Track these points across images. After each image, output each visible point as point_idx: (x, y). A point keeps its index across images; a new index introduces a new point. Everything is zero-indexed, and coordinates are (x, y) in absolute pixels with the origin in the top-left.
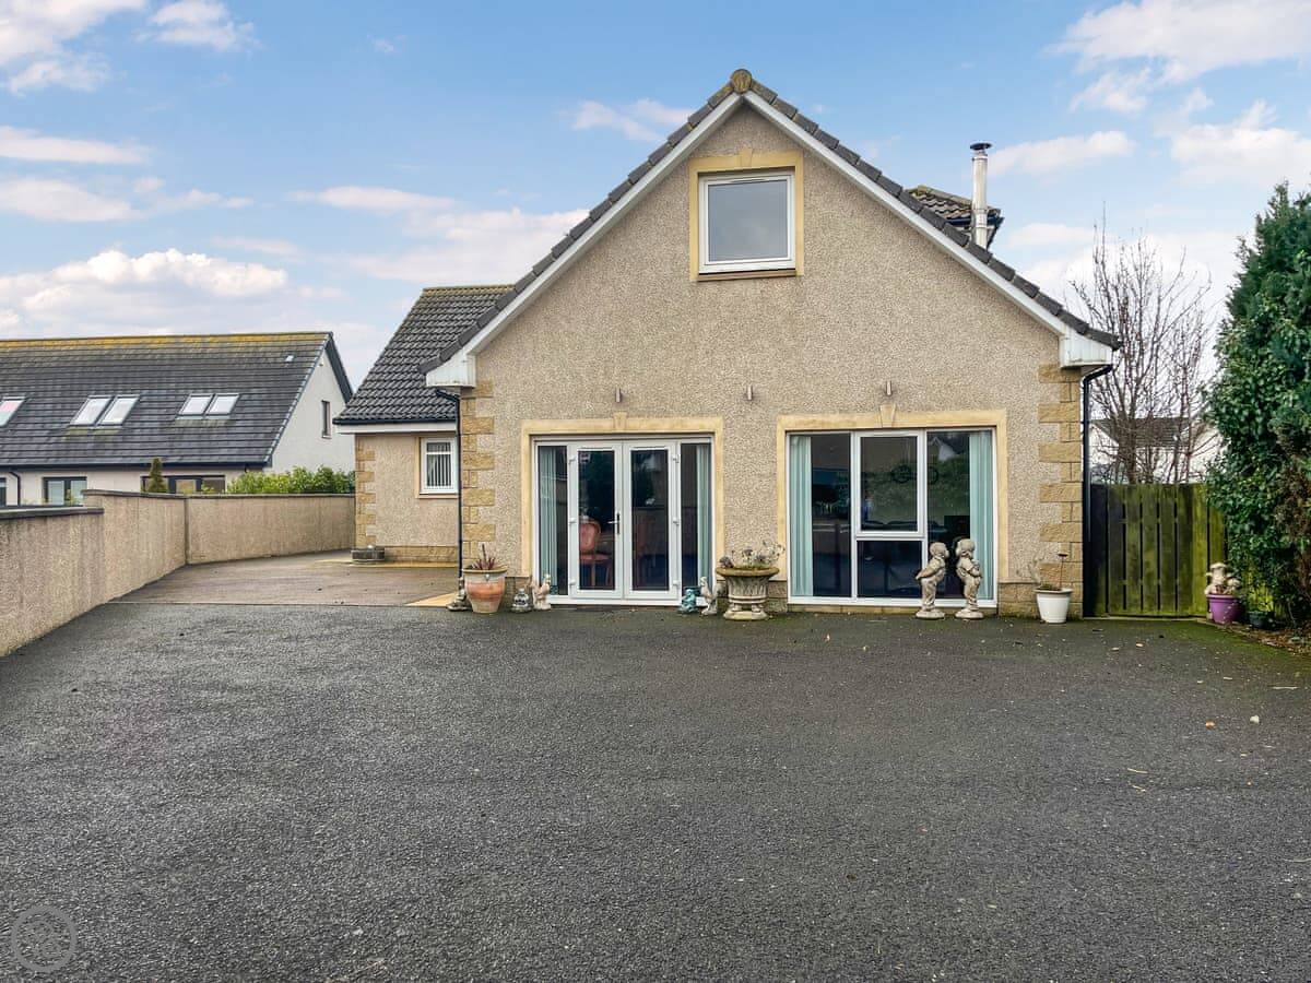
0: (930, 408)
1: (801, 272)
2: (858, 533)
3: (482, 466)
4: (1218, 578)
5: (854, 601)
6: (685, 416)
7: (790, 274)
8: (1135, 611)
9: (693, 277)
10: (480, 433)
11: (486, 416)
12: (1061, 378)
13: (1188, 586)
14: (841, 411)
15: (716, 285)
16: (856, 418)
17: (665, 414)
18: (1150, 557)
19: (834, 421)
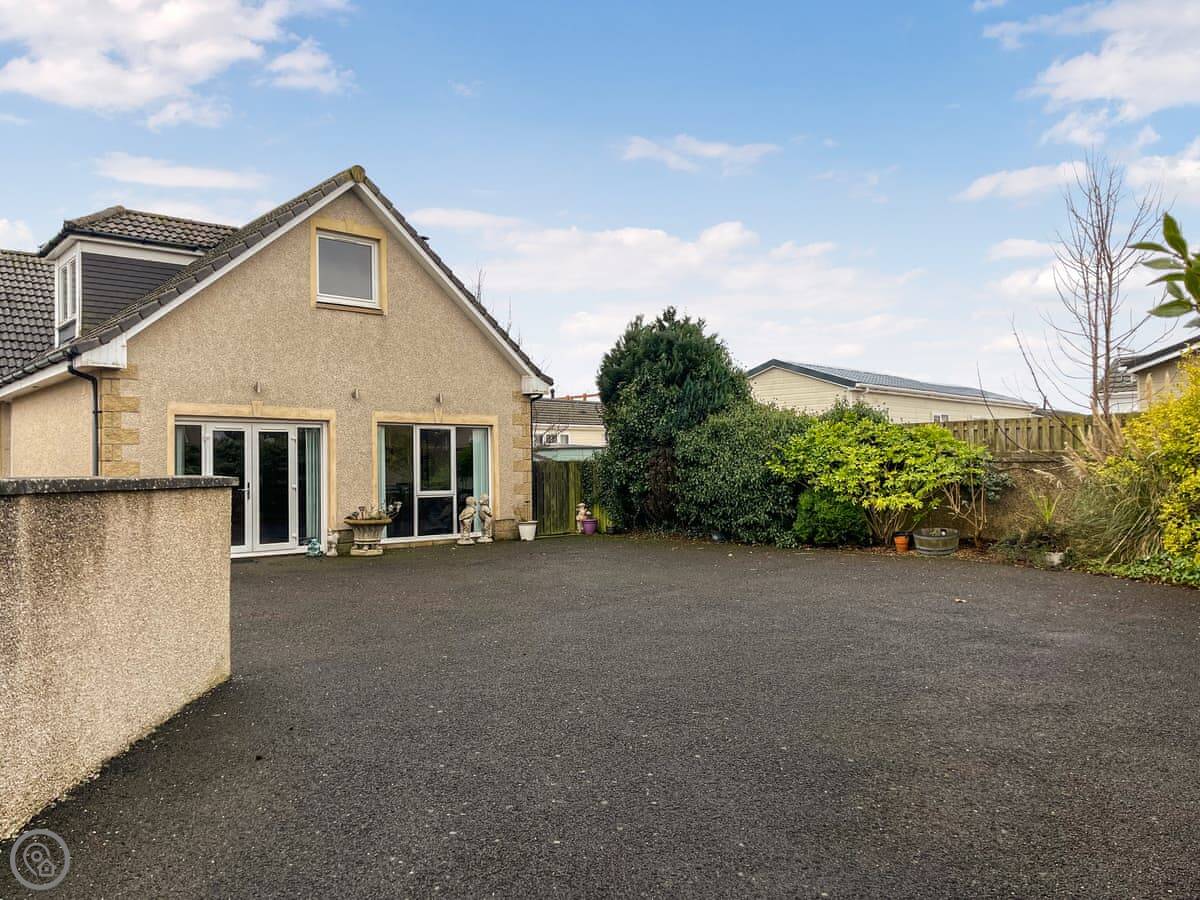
0: (460, 412)
1: (386, 313)
2: (419, 493)
3: (126, 441)
4: (582, 511)
5: (416, 539)
6: (308, 406)
7: (378, 313)
8: (548, 532)
9: (313, 303)
10: (124, 411)
11: (131, 395)
12: (522, 399)
13: (568, 516)
14: (411, 411)
15: (330, 312)
16: (421, 416)
17: (293, 404)
18: (553, 502)
19: (406, 417)
